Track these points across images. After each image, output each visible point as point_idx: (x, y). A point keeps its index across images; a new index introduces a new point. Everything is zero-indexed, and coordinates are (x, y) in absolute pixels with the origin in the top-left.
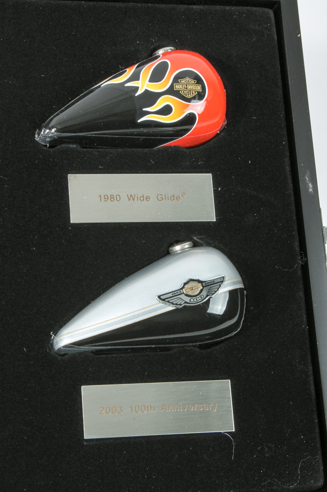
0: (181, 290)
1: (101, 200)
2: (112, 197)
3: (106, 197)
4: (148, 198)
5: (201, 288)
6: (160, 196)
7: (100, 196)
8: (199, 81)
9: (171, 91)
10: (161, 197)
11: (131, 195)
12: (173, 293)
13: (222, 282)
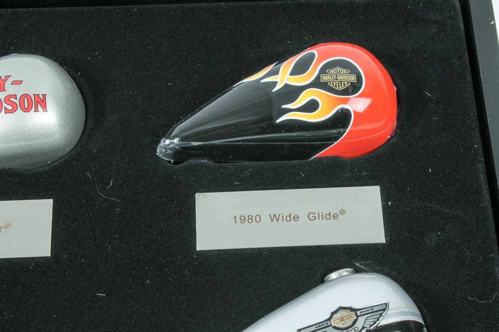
0: (328, 322)
1: (236, 222)
2: (250, 218)
3: (243, 218)
4: (296, 218)
5: (355, 318)
6: (311, 215)
7: (235, 217)
8: (353, 70)
9: (317, 83)
10: (314, 215)
11: (275, 215)
12: (317, 325)
13: (384, 310)
